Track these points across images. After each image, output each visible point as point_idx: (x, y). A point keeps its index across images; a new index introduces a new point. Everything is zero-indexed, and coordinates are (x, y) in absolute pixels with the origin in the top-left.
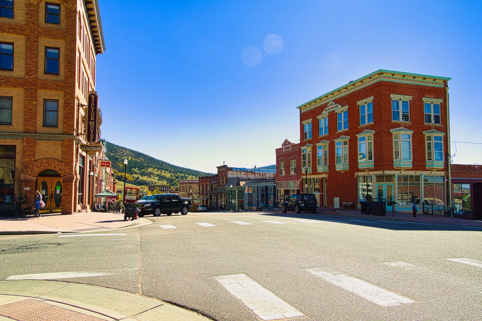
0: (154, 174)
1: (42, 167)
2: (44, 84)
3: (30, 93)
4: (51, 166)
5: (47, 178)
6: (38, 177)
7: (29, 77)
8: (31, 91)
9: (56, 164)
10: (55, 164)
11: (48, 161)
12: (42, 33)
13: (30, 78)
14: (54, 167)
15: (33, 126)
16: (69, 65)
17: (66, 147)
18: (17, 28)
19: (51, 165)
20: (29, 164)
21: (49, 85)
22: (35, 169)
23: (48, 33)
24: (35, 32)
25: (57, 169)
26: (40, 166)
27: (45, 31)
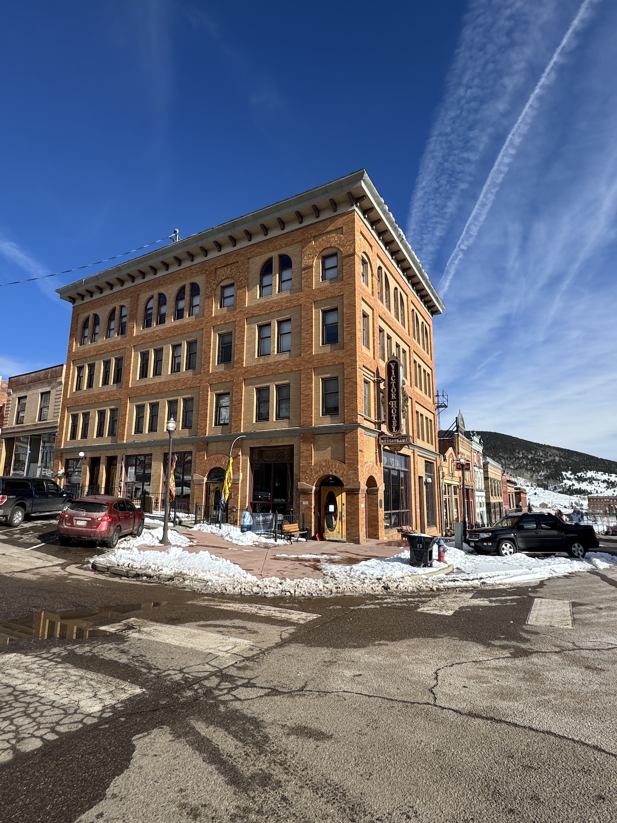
0: (599, 480)
1: (322, 472)
2: (320, 360)
3: (306, 374)
4: (332, 471)
5: (335, 487)
6: (322, 487)
8: (307, 371)
9: (337, 467)
10: (335, 467)
11: (327, 464)
12: (317, 297)
13: (306, 355)
14: (335, 472)
17: (347, 441)
18: (294, 299)
19: (331, 469)
20: (307, 469)
21: (326, 359)
22: (314, 475)
23: (324, 294)
24: (311, 297)
25: (339, 474)
26: (319, 471)
27: (321, 291)
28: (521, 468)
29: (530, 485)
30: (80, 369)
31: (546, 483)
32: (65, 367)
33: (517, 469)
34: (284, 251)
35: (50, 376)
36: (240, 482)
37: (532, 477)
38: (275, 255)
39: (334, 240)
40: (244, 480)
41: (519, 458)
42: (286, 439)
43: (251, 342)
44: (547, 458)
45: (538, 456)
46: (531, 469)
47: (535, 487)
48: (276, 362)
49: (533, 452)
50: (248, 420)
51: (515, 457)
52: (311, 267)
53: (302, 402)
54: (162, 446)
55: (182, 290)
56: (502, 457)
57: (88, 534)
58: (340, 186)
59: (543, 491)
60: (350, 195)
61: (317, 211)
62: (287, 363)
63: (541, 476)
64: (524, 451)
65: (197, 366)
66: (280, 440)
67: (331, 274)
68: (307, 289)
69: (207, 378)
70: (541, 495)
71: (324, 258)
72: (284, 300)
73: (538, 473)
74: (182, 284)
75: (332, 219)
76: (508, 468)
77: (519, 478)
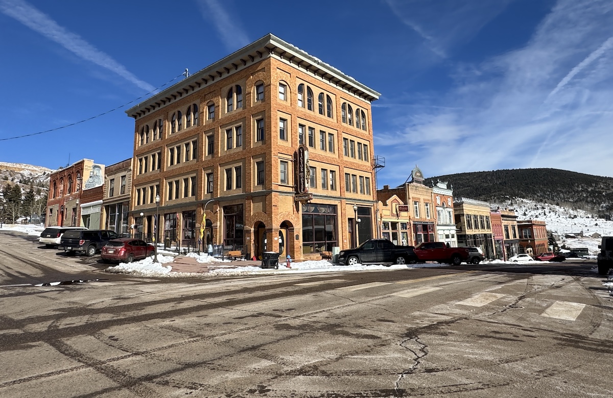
1: (256, 220)
2: (255, 151)
10: (262, 216)
11: (258, 214)
12: (253, 111)
13: (248, 148)
15: (250, 186)
16: (268, 129)
17: (268, 201)
19: (260, 217)
20: (249, 218)
22: (253, 221)
24: (250, 112)
27: (256, 108)
28: (581, 201)
29: (590, 216)
30: (141, 160)
31: (608, 214)
32: (132, 159)
33: (576, 202)
34: (237, 83)
35: (124, 166)
36: (218, 227)
37: (593, 209)
38: (233, 85)
39: (261, 75)
40: (220, 226)
41: (578, 192)
42: (240, 200)
43: (223, 141)
44: (609, 189)
45: (599, 188)
46: (592, 202)
47: (596, 218)
48: (235, 153)
49: (594, 185)
50: (222, 190)
51: (574, 191)
52: (250, 93)
53: (246, 177)
54: (181, 207)
55: (189, 108)
56: (560, 191)
57: (113, 257)
58: (260, 43)
59: (605, 221)
60: (266, 48)
61: (252, 58)
62: (239, 153)
63: (602, 207)
64: (583, 185)
65: (197, 156)
66: (237, 201)
67: (261, 96)
68: (248, 107)
69: (202, 164)
70: (603, 226)
71: (258, 87)
72: (238, 114)
73: (599, 205)
74: (189, 105)
75: (260, 62)
76: (567, 201)
77: (578, 210)
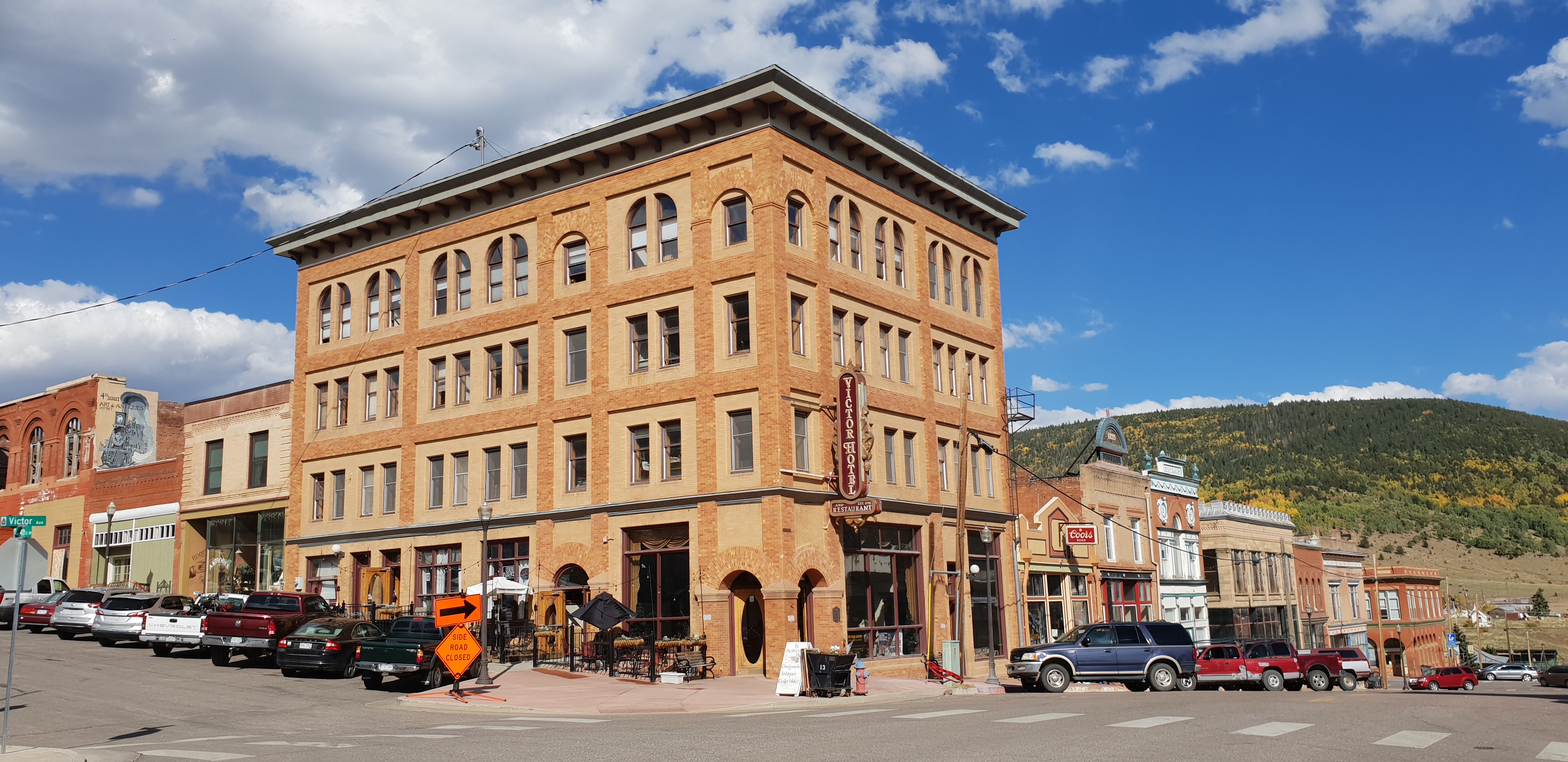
1: (729, 566)
2: (724, 381)
3: (703, 405)
4: (744, 564)
6: (736, 591)
7: (700, 372)
8: (705, 401)
9: (752, 558)
10: (750, 558)
11: (737, 553)
12: (716, 273)
13: (702, 374)
14: (749, 566)
15: (710, 477)
16: (763, 326)
17: (767, 516)
18: (680, 276)
20: (708, 562)
21: (732, 382)
22: (718, 571)
23: (726, 269)
24: (706, 274)
25: (754, 569)
26: (726, 565)
27: (722, 265)
30: (321, 389)
34: (663, 189)
35: (265, 401)
38: (650, 194)
39: (739, 176)
40: (614, 584)
42: (676, 513)
43: (617, 348)
48: (657, 384)
50: (617, 483)
52: (706, 221)
53: (698, 451)
55: (497, 247)
60: (759, 101)
61: (712, 123)
62: (674, 386)
65: (531, 387)
66: (667, 515)
68: (700, 261)
69: (549, 410)
71: (728, 205)
72: (666, 278)
75: (735, 140)
